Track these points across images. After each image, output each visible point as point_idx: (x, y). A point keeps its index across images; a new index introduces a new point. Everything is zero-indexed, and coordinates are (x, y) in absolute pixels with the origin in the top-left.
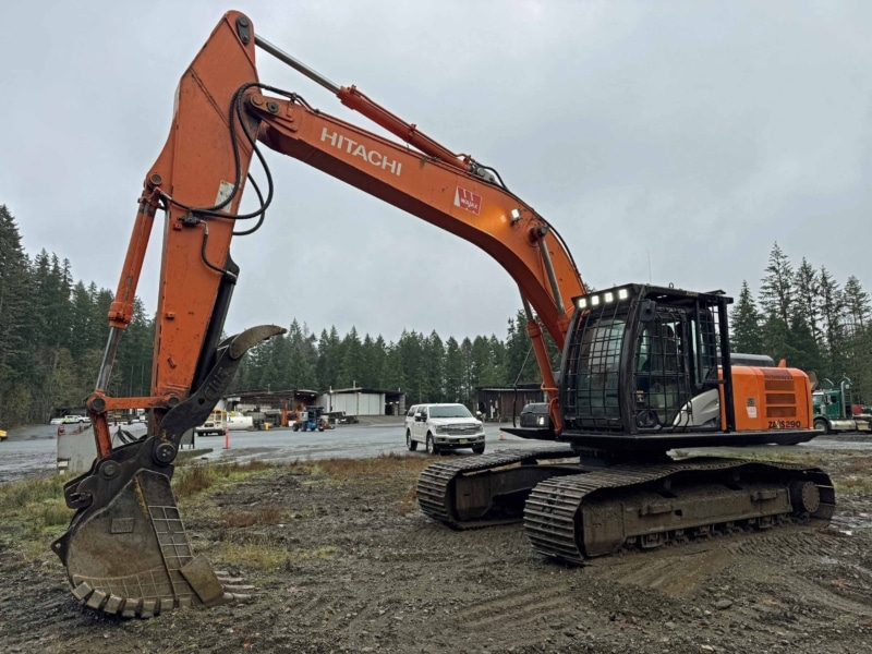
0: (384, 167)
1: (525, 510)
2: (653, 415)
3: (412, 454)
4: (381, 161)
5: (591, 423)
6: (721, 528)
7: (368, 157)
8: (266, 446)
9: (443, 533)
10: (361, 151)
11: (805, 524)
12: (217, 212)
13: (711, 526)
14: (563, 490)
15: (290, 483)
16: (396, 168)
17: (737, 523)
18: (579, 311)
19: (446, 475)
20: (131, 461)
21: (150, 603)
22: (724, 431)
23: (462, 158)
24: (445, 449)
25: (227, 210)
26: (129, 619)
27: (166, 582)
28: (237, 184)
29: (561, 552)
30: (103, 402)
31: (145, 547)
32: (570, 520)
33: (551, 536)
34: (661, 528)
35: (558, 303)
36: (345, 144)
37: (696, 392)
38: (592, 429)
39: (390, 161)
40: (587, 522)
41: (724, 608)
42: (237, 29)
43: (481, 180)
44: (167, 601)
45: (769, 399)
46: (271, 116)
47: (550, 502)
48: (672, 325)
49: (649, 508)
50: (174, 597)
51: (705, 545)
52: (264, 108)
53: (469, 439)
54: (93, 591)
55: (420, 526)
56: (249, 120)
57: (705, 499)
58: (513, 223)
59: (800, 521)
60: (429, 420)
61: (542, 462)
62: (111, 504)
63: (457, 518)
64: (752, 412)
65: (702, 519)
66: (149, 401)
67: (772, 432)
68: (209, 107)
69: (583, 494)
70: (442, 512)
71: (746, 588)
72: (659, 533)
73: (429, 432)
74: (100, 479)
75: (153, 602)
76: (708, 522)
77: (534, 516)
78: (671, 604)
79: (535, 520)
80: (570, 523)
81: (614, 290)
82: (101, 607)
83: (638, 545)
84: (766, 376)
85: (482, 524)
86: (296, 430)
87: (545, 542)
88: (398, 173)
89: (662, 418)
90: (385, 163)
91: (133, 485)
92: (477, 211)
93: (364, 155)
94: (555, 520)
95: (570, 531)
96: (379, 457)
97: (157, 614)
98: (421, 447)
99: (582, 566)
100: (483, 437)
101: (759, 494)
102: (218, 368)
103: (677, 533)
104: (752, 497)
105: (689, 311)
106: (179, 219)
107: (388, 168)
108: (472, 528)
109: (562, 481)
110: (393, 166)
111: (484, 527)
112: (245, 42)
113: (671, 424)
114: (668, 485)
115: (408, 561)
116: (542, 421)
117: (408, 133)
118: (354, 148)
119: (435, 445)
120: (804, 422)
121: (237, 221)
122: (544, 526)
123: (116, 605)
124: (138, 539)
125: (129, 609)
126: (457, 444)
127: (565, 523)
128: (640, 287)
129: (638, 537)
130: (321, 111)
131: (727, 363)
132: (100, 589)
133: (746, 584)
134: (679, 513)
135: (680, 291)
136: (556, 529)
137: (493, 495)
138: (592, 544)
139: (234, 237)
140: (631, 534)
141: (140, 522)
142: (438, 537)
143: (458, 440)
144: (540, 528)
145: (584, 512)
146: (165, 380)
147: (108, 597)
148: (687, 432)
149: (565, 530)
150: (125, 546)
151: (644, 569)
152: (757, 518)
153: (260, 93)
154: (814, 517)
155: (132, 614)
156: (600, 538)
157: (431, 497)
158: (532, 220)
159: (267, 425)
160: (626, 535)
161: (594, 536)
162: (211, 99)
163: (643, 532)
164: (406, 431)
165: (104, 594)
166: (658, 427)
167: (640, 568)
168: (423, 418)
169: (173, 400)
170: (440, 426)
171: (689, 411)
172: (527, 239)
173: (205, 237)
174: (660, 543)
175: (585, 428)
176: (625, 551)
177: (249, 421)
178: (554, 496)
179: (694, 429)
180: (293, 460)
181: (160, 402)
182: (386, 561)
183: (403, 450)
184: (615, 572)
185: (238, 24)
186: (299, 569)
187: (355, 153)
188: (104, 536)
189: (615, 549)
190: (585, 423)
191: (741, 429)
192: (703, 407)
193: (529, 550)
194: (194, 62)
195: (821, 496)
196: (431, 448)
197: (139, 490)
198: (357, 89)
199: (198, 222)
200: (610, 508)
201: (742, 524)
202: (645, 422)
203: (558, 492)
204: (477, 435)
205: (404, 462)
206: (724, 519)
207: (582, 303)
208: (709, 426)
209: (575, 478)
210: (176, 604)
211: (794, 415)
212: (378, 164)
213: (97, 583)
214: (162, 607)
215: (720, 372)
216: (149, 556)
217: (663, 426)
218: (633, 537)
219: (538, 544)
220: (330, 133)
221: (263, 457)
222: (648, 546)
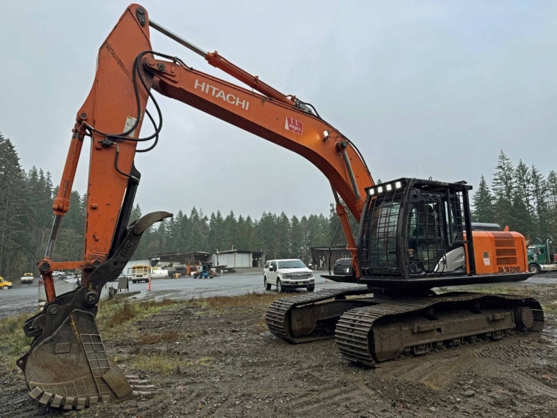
0: (237, 105)
1: (336, 331)
2: (421, 265)
3: (268, 292)
4: (235, 101)
5: (379, 272)
6: (468, 340)
7: (226, 98)
8: (175, 289)
9: (283, 345)
10: (221, 94)
11: (524, 336)
12: (125, 137)
13: (461, 338)
14: (360, 317)
15: (187, 314)
16: (245, 105)
17: (479, 336)
18: (370, 197)
19: (285, 308)
20: (69, 304)
21: (82, 399)
22: (468, 274)
23: (290, 98)
24: (289, 289)
25: (132, 135)
26: (68, 411)
27: (93, 385)
28: (138, 118)
29: (359, 358)
30: (49, 265)
31: (78, 362)
32: (365, 337)
33: (353, 348)
34: (427, 341)
35: (356, 192)
36: (211, 90)
37: (448, 250)
38: (380, 275)
39: (241, 100)
40: (376, 338)
41: (470, 396)
42: (137, 16)
43: (302, 112)
44: (94, 398)
45: (498, 252)
46: (160, 73)
47: (352, 325)
48: (431, 205)
49: (419, 328)
50: (98, 395)
51: (457, 351)
52: (156, 67)
53: (304, 282)
54: (43, 392)
55: (268, 341)
56: (146, 76)
57: (457, 320)
58: (325, 140)
59: (521, 334)
60: (278, 270)
61: (348, 297)
62: (55, 333)
63: (293, 336)
64: (487, 262)
65: (455, 334)
66: (80, 264)
67: (500, 274)
68: (118, 67)
69: (374, 320)
70: (283, 332)
71: (484, 381)
72: (426, 344)
73: (278, 278)
74: (48, 318)
75: (85, 399)
76: (459, 335)
77: (342, 334)
78: (433, 394)
79: (343, 337)
80: (365, 339)
81: (393, 183)
82: (49, 403)
83: (412, 353)
84: (495, 238)
85: (309, 339)
86: (195, 278)
87: (349, 352)
88: (247, 109)
89: (426, 267)
90: (238, 102)
91: (70, 321)
92: (300, 132)
93: (224, 97)
94: (355, 337)
95: (365, 345)
96: (246, 295)
97: (87, 407)
98: (273, 287)
99: (374, 368)
100: (313, 280)
101: (493, 316)
102: (126, 241)
103: (438, 344)
104: (488, 318)
105: (443, 195)
106: (99, 142)
107: (240, 105)
108: (303, 342)
109: (360, 310)
110: (243, 104)
111: (311, 341)
112: (143, 25)
113: (433, 271)
114: (431, 312)
115: (258, 366)
116: (348, 270)
117: (253, 82)
118: (217, 92)
119: (282, 286)
120: (522, 267)
121: (139, 142)
122: (348, 341)
123: (59, 402)
124: (73, 357)
125: (68, 404)
126: (296, 285)
127: (362, 339)
128: (409, 180)
129: (412, 347)
130: (194, 68)
131: (469, 229)
132: (48, 391)
133: (484, 379)
134: (439, 330)
135: (436, 182)
136: (356, 343)
137: (316, 320)
138: (381, 353)
139: (137, 153)
140: (406, 345)
141: (75, 345)
142: (280, 349)
143: (297, 283)
144: (346, 343)
145: (375, 331)
146: (91, 250)
147: (53, 396)
148: (444, 276)
149: (361, 344)
150: (64, 361)
151: (416, 369)
152: (492, 333)
153: (153, 57)
154: (531, 330)
155: (70, 407)
156: (386, 348)
157: (275, 322)
158: (337, 137)
159: (177, 275)
160: (404, 346)
161: (382, 347)
162: (120, 62)
163: (415, 343)
164: (264, 277)
165: (51, 394)
166: (423, 273)
167: (413, 368)
168: (274, 269)
169: (97, 262)
170: (285, 274)
171: (444, 262)
172: (334, 150)
173: (117, 153)
174: (427, 351)
175: (375, 275)
176: (403, 356)
177: (165, 272)
178: (355, 321)
179: (449, 274)
180: (190, 298)
181: (88, 264)
182: (244, 366)
183: (262, 289)
184: (396, 371)
185: (138, 12)
186: (185, 373)
187: (217, 96)
188: (50, 356)
189: (396, 356)
190: (375, 272)
191: (480, 273)
192: (453, 259)
193: (339, 357)
194: (108, 38)
195: (534, 316)
196: (280, 288)
197: (73, 324)
198: (218, 53)
199: (112, 144)
200: (392, 329)
201: (482, 337)
202: (415, 269)
203: (357, 318)
204: (309, 279)
205: (262, 298)
206: (470, 334)
207: (372, 192)
208: (458, 272)
209: (369, 308)
210: (100, 400)
211: (515, 262)
212: (233, 102)
213: (46, 387)
214: (91, 402)
215: (465, 235)
216: (81, 368)
217: (427, 272)
218: (408, 347)
219: (344, 353)
220: (200, 83)
221: (172, 296)
222: (419, 353)
